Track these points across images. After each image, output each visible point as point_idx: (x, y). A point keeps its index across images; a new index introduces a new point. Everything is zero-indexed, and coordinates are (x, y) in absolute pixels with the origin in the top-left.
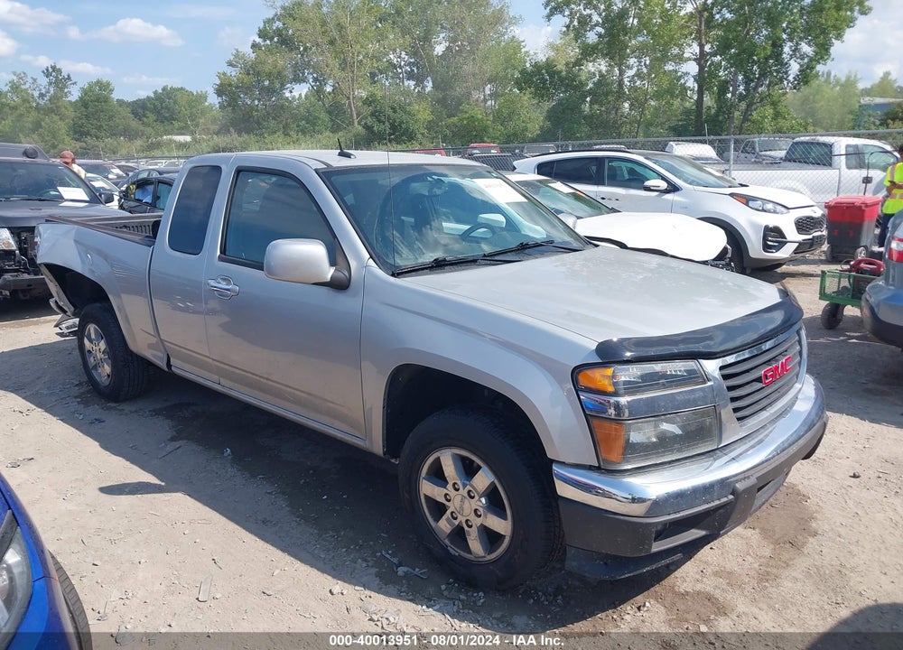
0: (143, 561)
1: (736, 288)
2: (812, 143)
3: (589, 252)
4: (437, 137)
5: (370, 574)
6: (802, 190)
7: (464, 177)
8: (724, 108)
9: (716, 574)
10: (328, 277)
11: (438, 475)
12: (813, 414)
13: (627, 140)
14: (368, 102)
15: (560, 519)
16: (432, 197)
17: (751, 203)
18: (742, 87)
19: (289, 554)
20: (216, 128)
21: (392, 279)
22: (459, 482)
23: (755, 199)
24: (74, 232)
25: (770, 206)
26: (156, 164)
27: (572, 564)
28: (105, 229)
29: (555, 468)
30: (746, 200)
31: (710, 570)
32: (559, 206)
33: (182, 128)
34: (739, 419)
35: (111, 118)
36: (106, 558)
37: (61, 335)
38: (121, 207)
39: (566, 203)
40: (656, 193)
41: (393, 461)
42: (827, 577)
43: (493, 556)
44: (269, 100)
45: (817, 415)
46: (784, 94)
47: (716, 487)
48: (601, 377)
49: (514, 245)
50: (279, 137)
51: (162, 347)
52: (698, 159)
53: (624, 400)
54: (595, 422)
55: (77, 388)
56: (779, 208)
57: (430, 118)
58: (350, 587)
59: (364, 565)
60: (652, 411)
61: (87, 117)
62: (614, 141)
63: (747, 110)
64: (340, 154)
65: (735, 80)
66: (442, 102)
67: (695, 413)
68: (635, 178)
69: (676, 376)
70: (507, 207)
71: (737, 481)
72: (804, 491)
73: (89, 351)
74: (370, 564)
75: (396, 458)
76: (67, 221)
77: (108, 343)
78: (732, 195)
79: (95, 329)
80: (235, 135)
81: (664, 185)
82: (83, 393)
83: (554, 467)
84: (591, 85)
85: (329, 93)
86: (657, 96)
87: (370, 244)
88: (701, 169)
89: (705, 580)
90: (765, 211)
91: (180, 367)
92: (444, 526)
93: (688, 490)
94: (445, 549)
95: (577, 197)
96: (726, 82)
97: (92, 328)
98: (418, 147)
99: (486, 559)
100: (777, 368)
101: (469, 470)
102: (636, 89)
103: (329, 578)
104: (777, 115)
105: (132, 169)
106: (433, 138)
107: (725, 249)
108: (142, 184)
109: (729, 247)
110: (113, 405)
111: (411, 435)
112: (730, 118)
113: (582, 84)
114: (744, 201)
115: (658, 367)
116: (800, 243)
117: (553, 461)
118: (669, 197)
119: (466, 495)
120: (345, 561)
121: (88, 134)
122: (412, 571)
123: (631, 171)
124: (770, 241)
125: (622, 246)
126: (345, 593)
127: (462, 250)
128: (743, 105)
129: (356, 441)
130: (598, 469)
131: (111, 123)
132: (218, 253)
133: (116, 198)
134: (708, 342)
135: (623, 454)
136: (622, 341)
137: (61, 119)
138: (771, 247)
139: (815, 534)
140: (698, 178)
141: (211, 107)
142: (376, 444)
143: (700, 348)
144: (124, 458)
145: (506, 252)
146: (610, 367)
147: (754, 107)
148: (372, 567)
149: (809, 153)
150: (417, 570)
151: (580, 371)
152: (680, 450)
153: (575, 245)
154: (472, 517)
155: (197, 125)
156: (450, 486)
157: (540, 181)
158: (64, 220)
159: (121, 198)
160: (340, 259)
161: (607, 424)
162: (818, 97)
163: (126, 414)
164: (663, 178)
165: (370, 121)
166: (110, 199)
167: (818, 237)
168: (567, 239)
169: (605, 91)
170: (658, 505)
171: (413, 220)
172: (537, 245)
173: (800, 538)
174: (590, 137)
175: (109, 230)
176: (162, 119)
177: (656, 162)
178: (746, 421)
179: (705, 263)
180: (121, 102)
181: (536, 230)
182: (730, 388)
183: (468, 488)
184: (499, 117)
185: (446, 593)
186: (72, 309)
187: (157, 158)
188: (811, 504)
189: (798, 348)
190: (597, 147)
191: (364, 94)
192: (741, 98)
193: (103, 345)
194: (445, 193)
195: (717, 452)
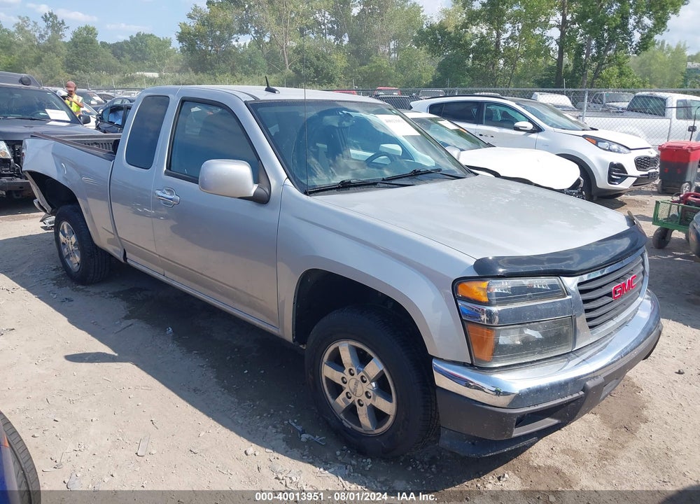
0: (94, 419)
1: (583, 211)
2: (651, 97)
3: (471, 180)
4: (351, 81)
5: (279, 439)
6: (640, 135)
7: (369, 112)
8: (580, 66)
9: (563, 451)
10: (252, 193)
11: (337, 361)
12: (651, 323)
13: (502, 89)
14: (299, 51)
15: (436, 404)
16: (341, 128)
17: (600, 144)
18: (594, 51)
19: (213, 419)
20: (178, 67)
21: (304, 197)
22: (354, 369)
23: (603, 140)
24: (52, 146)
25: (615, 147)
26: (130, 94)
27: (445, 442)
28: (77, 145)
29: (435, 363)
30: (596, 141)
31: (558, 448)
32: (447, 140)
33: (152, 67)
34: (590, 327)
35: (96, 56)
36: (65, 416)
37: (45, 228)
38: (98, 128)
39: (450, 137)
40: (524, 133)
41: (301, 346)
42: (655, 458)
43: (379, 430)
44: (220, 47)
45: (654, 324)
46: (628, 57)
47: (569, 385)
48: (478, 289)
49: (409, 171)
50: (228, 76)
51: (119, 244)
52: (558, 107)
53: (495, 309)
54: (469, 327)
55: (54, 272)
56: (622, 148)
57: (346, 65)
58: (262, 449)
59: (274, 431)
60: (518, 319)
61: (77, 54)
62: (491, 89)
63: (597, 69)
64: (267, 90)
65: (589, 44)
66: (356, 53)
67: (555, 322)
68: (507, 120)
69: (541, 290)
70: (404, 139)
71: (587, 380)
72: (637, 384)
73: (63, 243)
74: (279, 430)
75: (303, 344)
76: (48, 137)
77: (77, 238)
78: (584, 136)
79: (67, 226)
80: (192, 74)
81: (530, 126)
82: (59, 277)
83: (433, 362)
84: (474, 44)
85: (267, 43)
86: (526, 55)
87: (287, 165)
88: (559, 114)
89: (554, 456)
90: (611, 151)
91: (134, 261)
92: (341, 402)
93: (547, 386)
94: (340, 421)
95: (460, 133)
96: (582, 45)
97: (65, 225)
98: (336, 88)
99: (373, 433)
100: (624, 285)
101: (363, 359)
102: (509, 49)
103: (245, 440)
104: (621, 74)
105: (110, 97)
106: (348, 82)
107: (578, 181)
108: (114, 110)
109: (581, 179)
110: (81, 287)
111: (315, 327)
112: (584, 75)
113: (467, 44)
114: (595, 142)
115: (526, 282)
116: (638, 178)
117: (433, 357)
118: (534, 136)
119: (359, 379)
120: (259, 427)
121: (77, 68)
122: (313, 438)
123: (505, 114)
124: (614, 175)
125: (497, 175)
126: (257, 454)
127: (365, 174)
128: (595, 65)
129: (271, 329)
130: (471, 366)
131: (96, 60)
132: (165, 169)
133: (93, 120)
134: (568, 262)
135: (493, 355)
136: (497, 259)
137: (57, 56)
138: (615, 180)
139: (646, 421)
140: (557, 122)
141: (174, 51)
142: (287, 333)
143: (562, 266)
144: (86, 331)
145: (401, 177)
146: (485, 281)
147: (603, 66)
148: (281, 432)
149: (648, 105)
150: (317, 437)
151: (460, 283)
152: (540, 353)
153: (459, 173)
154: (364, 398)
155: (163, 65)
156: (346, 371)
157: (431, 119)
158: (45, 136)
159: (98, 120)
160: (262, 178)
161: (480, 329)
162: (652, 61)
163: (91, 296)
164: (530, 121)
165: (298, 66)
166: (87, 121)
167: (652, 173)
168: (453, 167)
169: (485, 50)
170: (520, 399)
171: (326, 146)
172: (428, 172)
173: (633, 423)
174: (471, 86)
175: (79, 145)
176: (135, 59)
177: (525, 108)
178: (596, 329)
179: (561, 191)
180: (104, 44)
181: (426, 160)
182: (585, 301)
183: (362, 374)
184: (400, 68)
185: (340, 458)
186: (50, 209)
187: (131, 89)
188: (643, 395)
189: (642, 267)
190: (478, 94)
191: (295, 45)
192: (594, 59)
193: (73, 239)
194: (352, 125)
195: (571, 354)
